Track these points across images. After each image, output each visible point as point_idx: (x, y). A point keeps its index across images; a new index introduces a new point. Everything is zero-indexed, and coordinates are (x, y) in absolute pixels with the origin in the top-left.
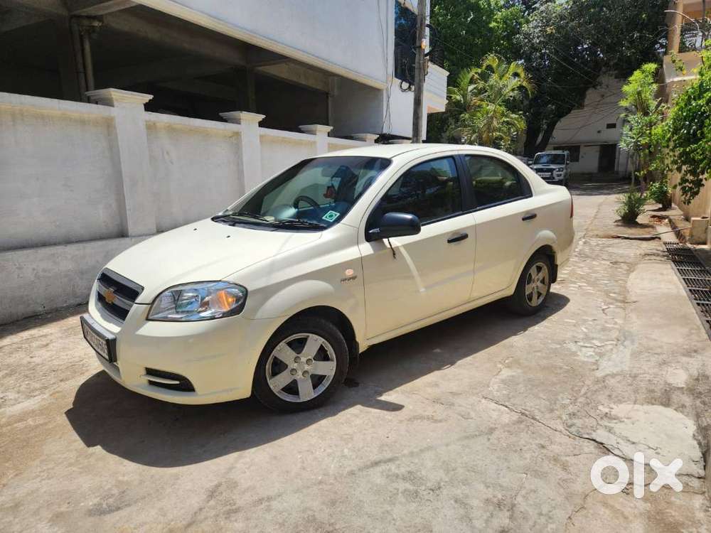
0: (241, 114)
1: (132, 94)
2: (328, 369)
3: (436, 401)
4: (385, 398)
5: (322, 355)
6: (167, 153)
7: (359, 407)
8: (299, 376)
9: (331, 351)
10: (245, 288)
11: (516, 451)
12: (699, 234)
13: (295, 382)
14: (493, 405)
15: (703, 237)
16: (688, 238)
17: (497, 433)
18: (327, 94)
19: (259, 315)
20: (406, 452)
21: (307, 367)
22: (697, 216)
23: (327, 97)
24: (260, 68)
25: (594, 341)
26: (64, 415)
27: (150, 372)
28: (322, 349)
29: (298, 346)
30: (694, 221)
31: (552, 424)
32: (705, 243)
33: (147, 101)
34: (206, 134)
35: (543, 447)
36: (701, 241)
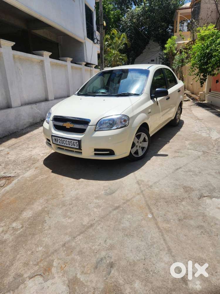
0: (44, 52)
1: (8, 42)
2: (146, 145)
3: (176, 152)
4: (159, 153)
5: (144, 140)
6: (20, 70)
7: (154, 156)
8: (138, 148)
9: (147, 138)
10: (128, 117)
11: (211, 161)
12: (202, 98)
13: (137, 150)
14: (193, 151)
15: (204, 99)
16: (198, 99)
17: (201, 158)
18: (58, 44)
19: (133, 126)
20: (182, 165)
21: (140, 145)
22: (201, 92)
23: (58, 45)
24: (33, 31)
25: (203, 131)
27: (96, 150)
28: (145, 138)
29: (139, 137)
30: (201, 93)
31: (213, 153)
32: (205, 101)
33: (13, 45)
34: (32, 61)
35: (217, 159)
36: (203, 100)
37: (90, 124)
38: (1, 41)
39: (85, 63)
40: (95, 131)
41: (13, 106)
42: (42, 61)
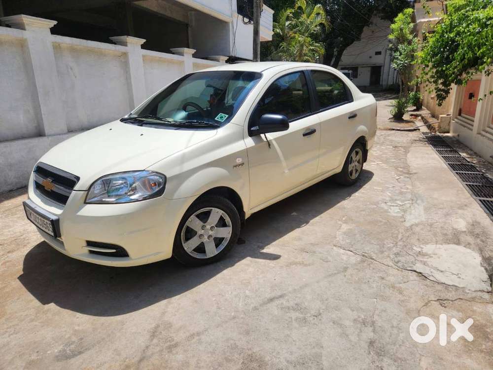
0: (128, 38)
1: (40, 20)
2: (226, 233)
3: (303, 250)
4: (266, 250)
5: (222, 223)
6: (71, 69)
7: (249, 258)
8: (205, 239)
9: (228, 219)
10: (163, 175)
11: (365, 283)
12: (444, 126)
13: (202, 244)
14: (342, 251)
15: (447, 128)
16: (437, 129)
17: (349, 271)
18: (187, 25)
19: (176, 196)
20: (290, 289)
21: (211, 233)
22: (444, 114)
23: (188, 27)
24: (136, 3)
25: (398, 202)
26: (18, 280)
27: (89, 243)
28: (222, 219)
29: (204, 217)
30: (441, 117)
31: (384, 261)
32: (448, 132)
33: (53, 26)
34: (101, 54)
35: (383, 278)
36: (446, 131)
37: (77, 187)
38: (24, 19)
39: (226, 58)
40: (86, 203)
41: (46, 134)
42: (125, 54)
